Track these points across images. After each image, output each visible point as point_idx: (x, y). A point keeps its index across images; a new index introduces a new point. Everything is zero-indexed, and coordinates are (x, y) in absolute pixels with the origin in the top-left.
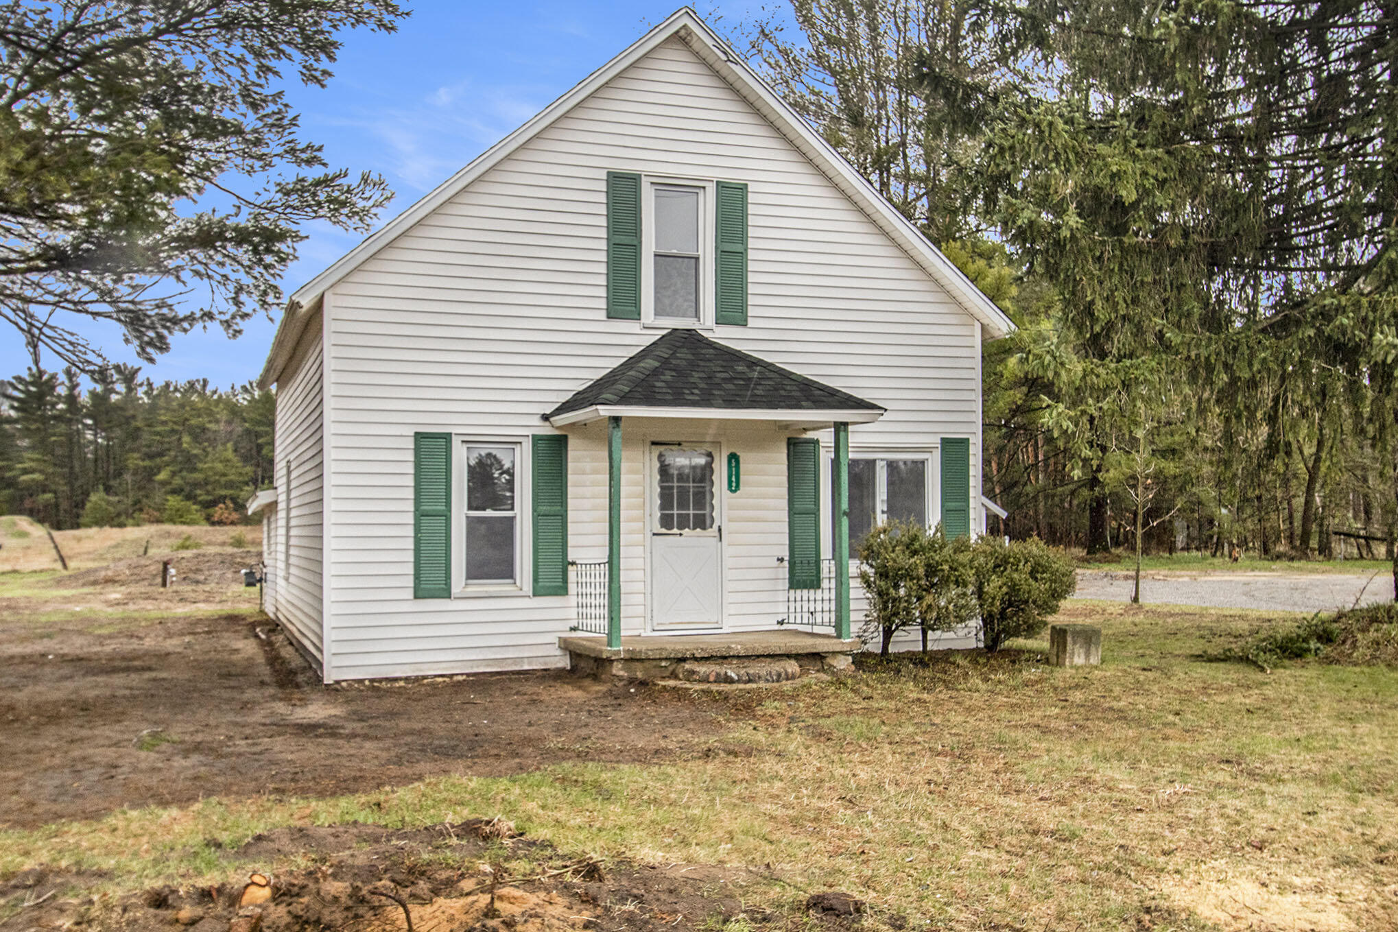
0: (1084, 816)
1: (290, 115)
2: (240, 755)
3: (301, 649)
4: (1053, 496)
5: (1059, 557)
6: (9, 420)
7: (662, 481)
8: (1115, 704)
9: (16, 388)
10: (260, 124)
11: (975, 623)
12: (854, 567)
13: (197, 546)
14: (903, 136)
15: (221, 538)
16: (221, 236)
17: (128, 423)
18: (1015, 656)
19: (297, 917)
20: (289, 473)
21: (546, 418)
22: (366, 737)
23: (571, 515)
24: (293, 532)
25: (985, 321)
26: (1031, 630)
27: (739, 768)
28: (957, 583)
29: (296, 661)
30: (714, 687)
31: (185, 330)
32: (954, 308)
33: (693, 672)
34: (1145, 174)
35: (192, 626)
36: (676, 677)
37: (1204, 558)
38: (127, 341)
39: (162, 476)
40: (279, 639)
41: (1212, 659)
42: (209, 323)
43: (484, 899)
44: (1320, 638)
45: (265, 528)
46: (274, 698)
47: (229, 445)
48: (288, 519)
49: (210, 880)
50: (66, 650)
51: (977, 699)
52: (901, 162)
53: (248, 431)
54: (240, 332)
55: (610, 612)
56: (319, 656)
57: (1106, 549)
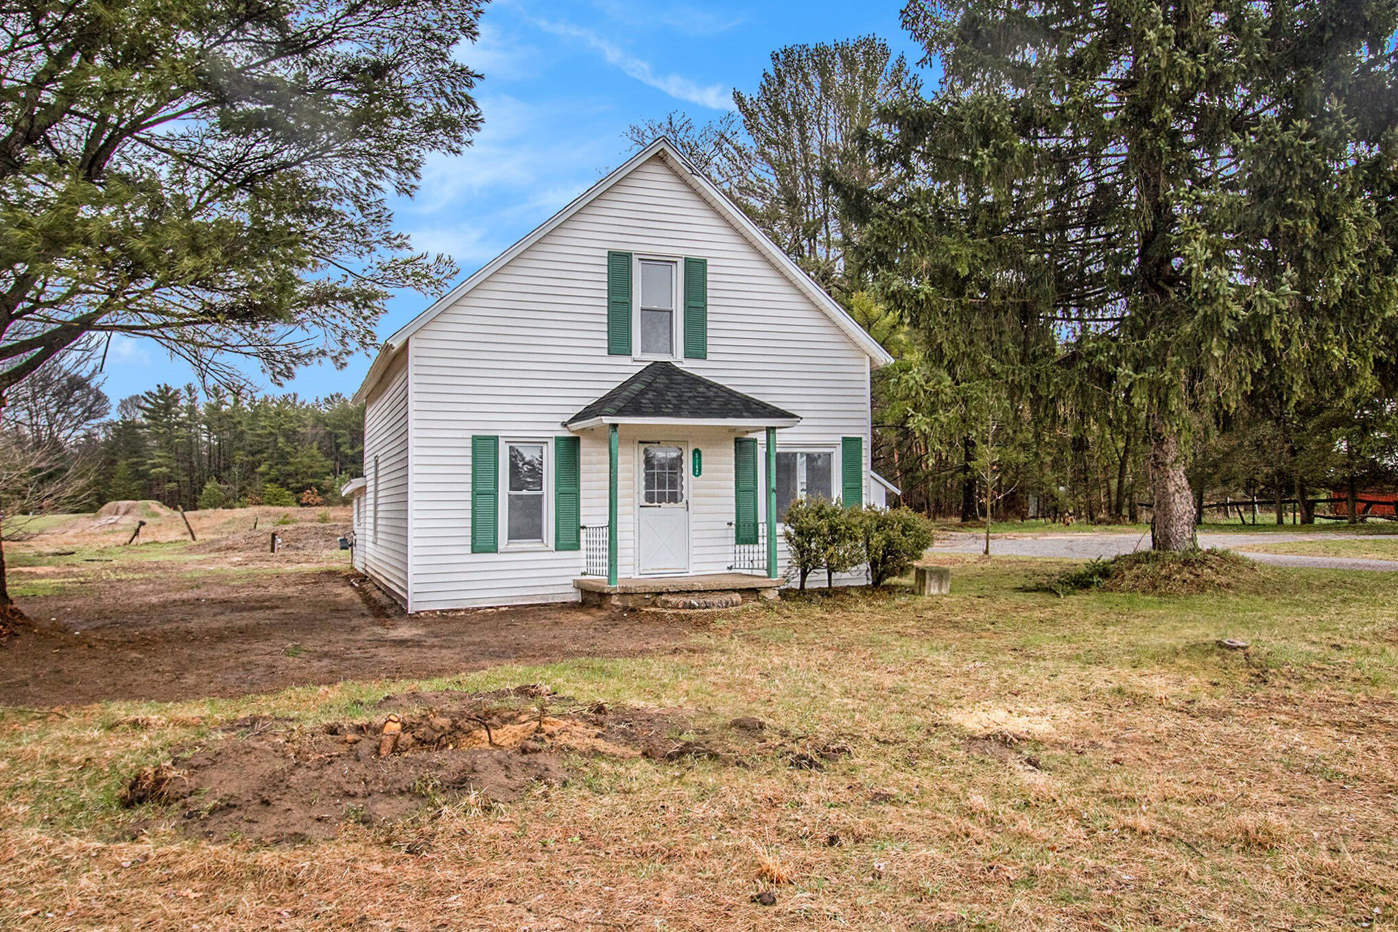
0: (913, 680)
1: (387, 213)
2: (357, 659)
3: (388, 592)
4: (939, 479)
5: (921, 521)
6: (142, 427)
7: (646, 468)
8: (954, 619)
9: (147, 401)
10: (364, 220)
11: (864, 566)
12: (780, 528)
13: (294, 521)
14: (827, 212)
15: (310, 517)
16: (332, 296)
17: (235, 427)
18: (891, 589)
19: (419, 739)
20: (377, 465)
21: (565, 425)
22: (441, 647)
23: (583, 494)
24: (380, 508)
25: (873, 355)
26: (903, 571)
27: (697, 659)
28: (851, 538)
29: (385, 601)
30: (682, 612)
31: (306, 364)
32: (851, 346)
33: (667, 602)
34: (974, 256)
35: (302, 578)
36: (656, 606)
37: (1046, 524)
38: (263, 371)
39: (263, 468)
40: (368, 586)
41: (1031, 590)
42: (323, 359)
43: (535, 724)
44: (1101, 575)
45: (355, 506)
46: (373, 624)
47: (315, 444)
48: (376, 499)
49: (361, 720)
50: (213, 596)
51: (861, 617)
52: (823, 231)
53: (330, 433)
54: (345, 364)
55: (610, 560)
56: (404, 595)
57: (975, 518)
